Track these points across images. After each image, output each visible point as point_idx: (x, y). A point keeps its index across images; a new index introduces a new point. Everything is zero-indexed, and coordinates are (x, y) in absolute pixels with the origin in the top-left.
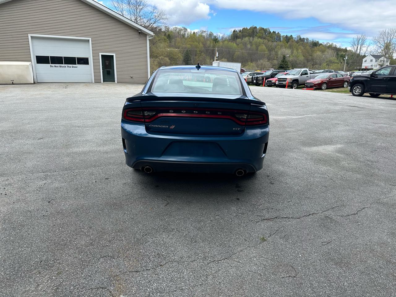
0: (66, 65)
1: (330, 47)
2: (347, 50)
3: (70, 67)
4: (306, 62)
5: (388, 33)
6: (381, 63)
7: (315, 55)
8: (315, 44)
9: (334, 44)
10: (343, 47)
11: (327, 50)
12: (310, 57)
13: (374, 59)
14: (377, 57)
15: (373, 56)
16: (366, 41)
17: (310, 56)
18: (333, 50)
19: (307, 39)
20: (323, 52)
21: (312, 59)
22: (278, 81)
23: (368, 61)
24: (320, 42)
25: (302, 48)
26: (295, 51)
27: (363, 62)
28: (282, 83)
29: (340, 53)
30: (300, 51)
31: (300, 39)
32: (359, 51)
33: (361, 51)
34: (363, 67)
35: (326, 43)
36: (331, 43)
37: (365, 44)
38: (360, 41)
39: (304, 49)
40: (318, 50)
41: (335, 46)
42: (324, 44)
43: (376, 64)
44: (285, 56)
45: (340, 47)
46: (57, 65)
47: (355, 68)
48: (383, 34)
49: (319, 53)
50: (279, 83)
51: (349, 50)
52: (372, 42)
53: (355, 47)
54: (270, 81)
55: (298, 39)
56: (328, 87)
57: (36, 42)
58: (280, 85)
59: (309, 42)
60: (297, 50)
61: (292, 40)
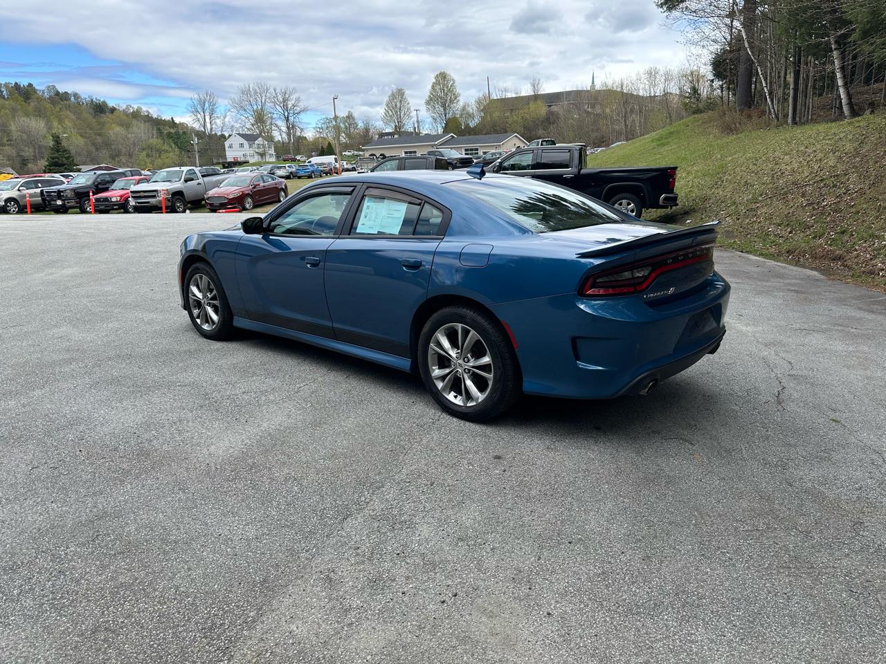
1: (136, 115)
2: (176, 123)
4: (92, 149)
5: (255, 91)
6: (260, 151)
7: (112, 134)
8: (100, 109)
9: (144, 109)
10: (166, 117)
11: (134, 122)
12: (99, 140)
13: (246, 143)
14: (250, 138)
15: (244, 136)
16: (217, 105)
17: (98, 137)
18: (147, 123)
19: (76, 95)
20: (127, 126)
21: (107, 144)
22: (133, 197)
23: (236, 146)
24: (111, 104)
25: (72, 116)
26: (55, 124)
27: (227, 148)
28: (148, 202)
29: (166, 130)
30: (68, 123)
31: (57, 93)
32: (208, 125)
33: (214, 126)
34: (230, 159)
35: (124, 107)
36: (136, 107)
37: (218, 110)
38: (207, 105)
39: (78, 118)
40: (114, 123)
41: (146, 114)
42: (121, 109)
43: (251, 151)
44: (58, 137)
45: (158, 116)
47: (215, 161)
48: (246, 92)
49: (118, 129)
50: (139, 203)
51: (180, 124)
52: (229, 107)
53: (199, 116)
54: (106, 199)
55: (52, 94)
56: (256, 204)
58: (141, 207)
59: (83, 103)
60: (60, 121)
61: (36, 96)
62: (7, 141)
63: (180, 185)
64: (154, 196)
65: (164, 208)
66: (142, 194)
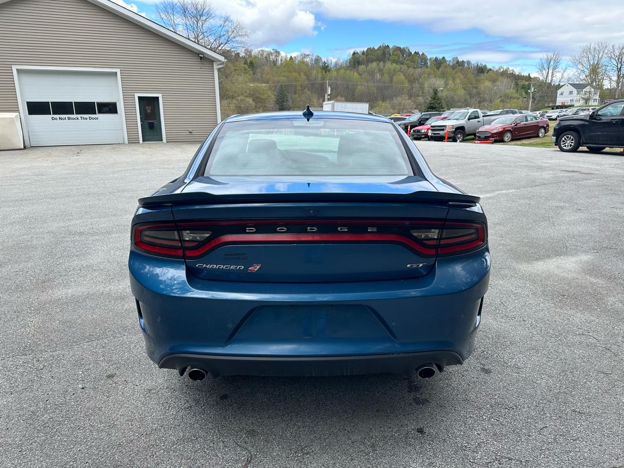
0: (79, 116)
1: (505, 74)
2: (531, 78)
3: (86, 119)
4: (468, 97)
5: (595, 49)
6: (586, 97)
7: (482, 87)
8: (482, 70)
9: (511, 68)
10: (525, 74)
11: (501, 78)
12: (475, 91)
13: (575, 91)
14: (579, 87)
15: (573, 85)
16: (561, 62)
17: (474, 89)
18: (509, 79)
19: (469, 62)
20: (494, 81)
21: (478, 94)
22: (431, 130)
23: (566, 93)
24: (489, 66)
25: (462, 76)
26: (450, 82)
27: (558, 95)
28: (439, 134)
29: (521, 83)
30: (458, 81)
31: (458, 62)
32: (550, 78)
33: (554, 78)
34: (558, 103)
35: (497, 68)
36: (505, 68)
37: (560, 67)
38: (552, 63)
39: (465, 77)
40: (487, 79)
41: (511, 72)
42: (495, 70)
43: (578, 97)
44: (436, 90)
45: (519, 73)
46: (63, 116)
47: (546, 105)
48: (587, 50)
49: (488, 84)
50: (434, 134)
51: (534, 78)
52: (570, 63)
53: (544, 72)
54: (419, 131)
55: (455, 62)
56: (515, 138)
57: (26, 79)
58: (435, 137)
59: (472, 67)
60: (454, 80)
61: (444, 64)
62: (422, 93)
63: (464, 122)
64: (443, 130)
65: (446, 138)
66: (437, 128)
